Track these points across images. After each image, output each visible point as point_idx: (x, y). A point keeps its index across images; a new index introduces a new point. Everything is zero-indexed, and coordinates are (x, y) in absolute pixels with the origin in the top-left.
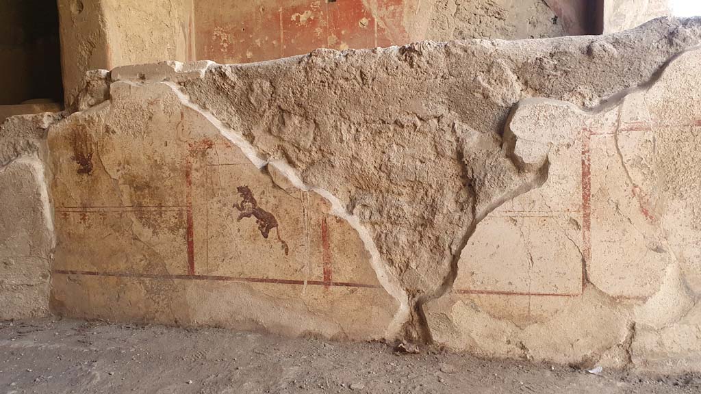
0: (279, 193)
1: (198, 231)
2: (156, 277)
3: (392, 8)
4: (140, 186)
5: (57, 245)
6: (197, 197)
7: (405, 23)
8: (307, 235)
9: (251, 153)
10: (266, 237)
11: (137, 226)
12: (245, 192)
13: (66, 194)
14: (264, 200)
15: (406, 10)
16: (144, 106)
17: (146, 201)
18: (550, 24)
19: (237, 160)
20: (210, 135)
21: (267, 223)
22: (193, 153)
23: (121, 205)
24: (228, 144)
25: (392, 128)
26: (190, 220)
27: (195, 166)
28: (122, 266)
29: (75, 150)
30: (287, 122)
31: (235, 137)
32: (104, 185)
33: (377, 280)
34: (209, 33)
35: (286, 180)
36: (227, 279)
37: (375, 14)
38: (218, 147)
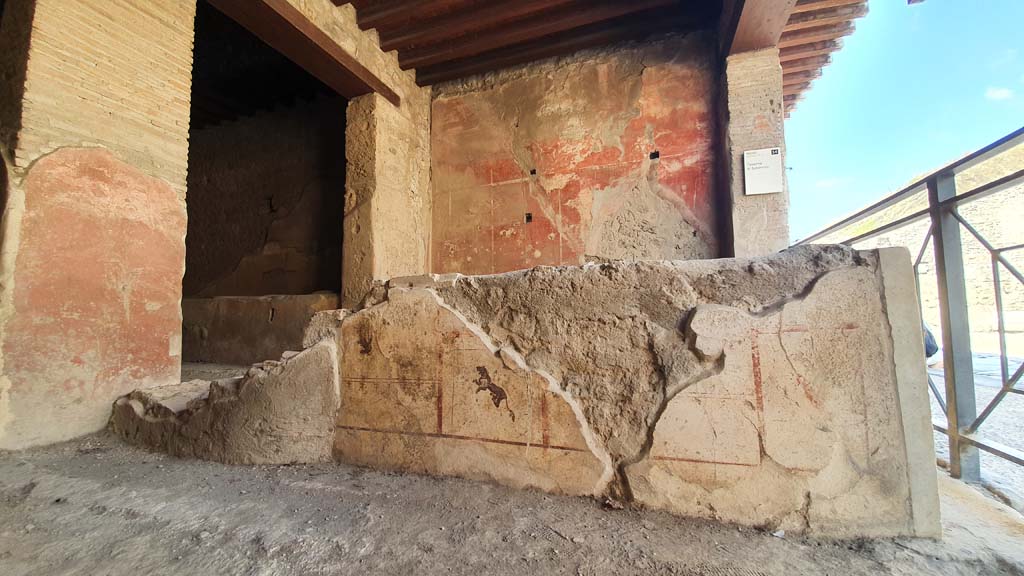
0: (508, 372)
1: (446, 400)
2: (413, 434)
3: (572, 226)
4: (404, 364)
5: (342, 406)
6: (446, 374)
7: (582, 236)
8: (530, 406)
9: (487, 340)
10: (498, 406)
11: (401, 394)
12: (482, 371)
13: (351, 366)
14: (496, 378)
15: (582, 227)
16: (412, 306)
17: (409, 375)
18: (691, 236)
19: (476, 347)
20: (458, 326)
21: (498, 395)
22: (445, 340)
23: (390, 378)
24: (471, 334)
25: (596, 324)
26: (440, 390)
27: (446, 350)
28: (388, 424)
29: (360, 336)
30: (515, 318)
31: (476, 329)
32: (379, 362)
33: (587, 446)
34: (442, 244)
35: (514, 363)
36: (468, 438)
37: (560, 230)
38: (464, 337)
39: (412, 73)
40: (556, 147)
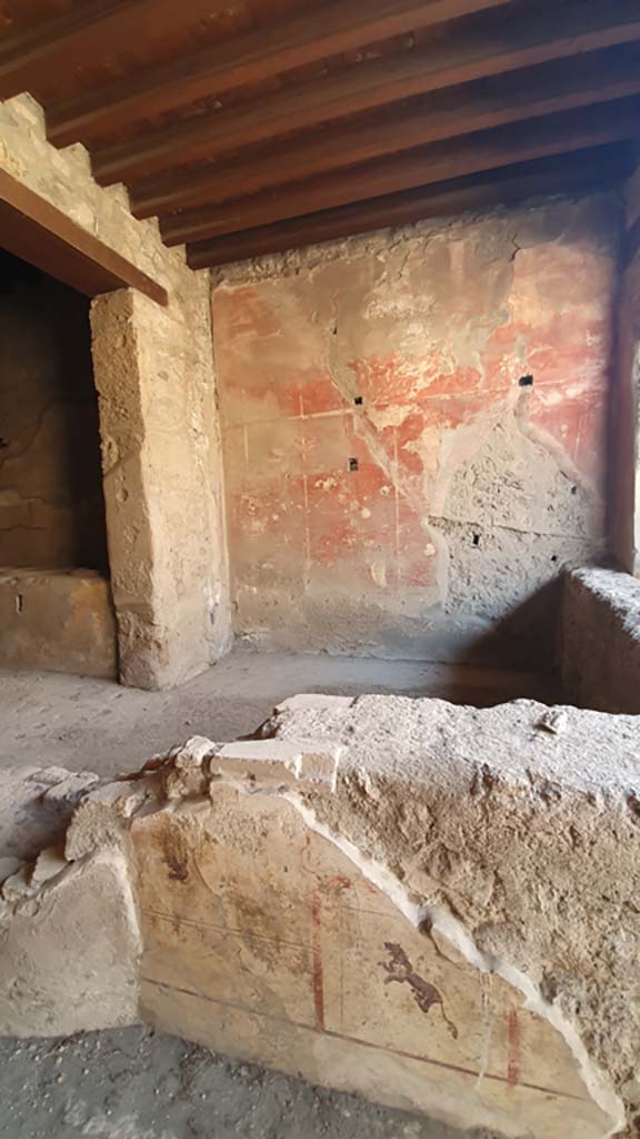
0: (445, 965)
1: (330, 982)
2: (272, 1018)
4: (248, 910)
5: (146, 950)
6: (328, 941)
8: (487, 1024)
9: (399, 896)
10: (426, 1011)
11: (246, 956)
12: (396, 951)
13: (154, 896)
14: (423, 967)
16: (257, 819)
17: (259, 929)
19: (386, 911)
20: (348, 873)
21: (427, 996)
22: (322, 887)
23: (225, 926)
24: (372, 888)
26: (318, 965)
27: (325, 903)
28: (227, 994)
29: (166, 851)
30: (454, 867)
31: (376, 872)
32: (202, 898)
33: (588, 1093)
35: (458, 953)
36: (370, 1045)
37: (396, 482)
38: (358, 888)
39: (180, 250)
40: (391, 365)
